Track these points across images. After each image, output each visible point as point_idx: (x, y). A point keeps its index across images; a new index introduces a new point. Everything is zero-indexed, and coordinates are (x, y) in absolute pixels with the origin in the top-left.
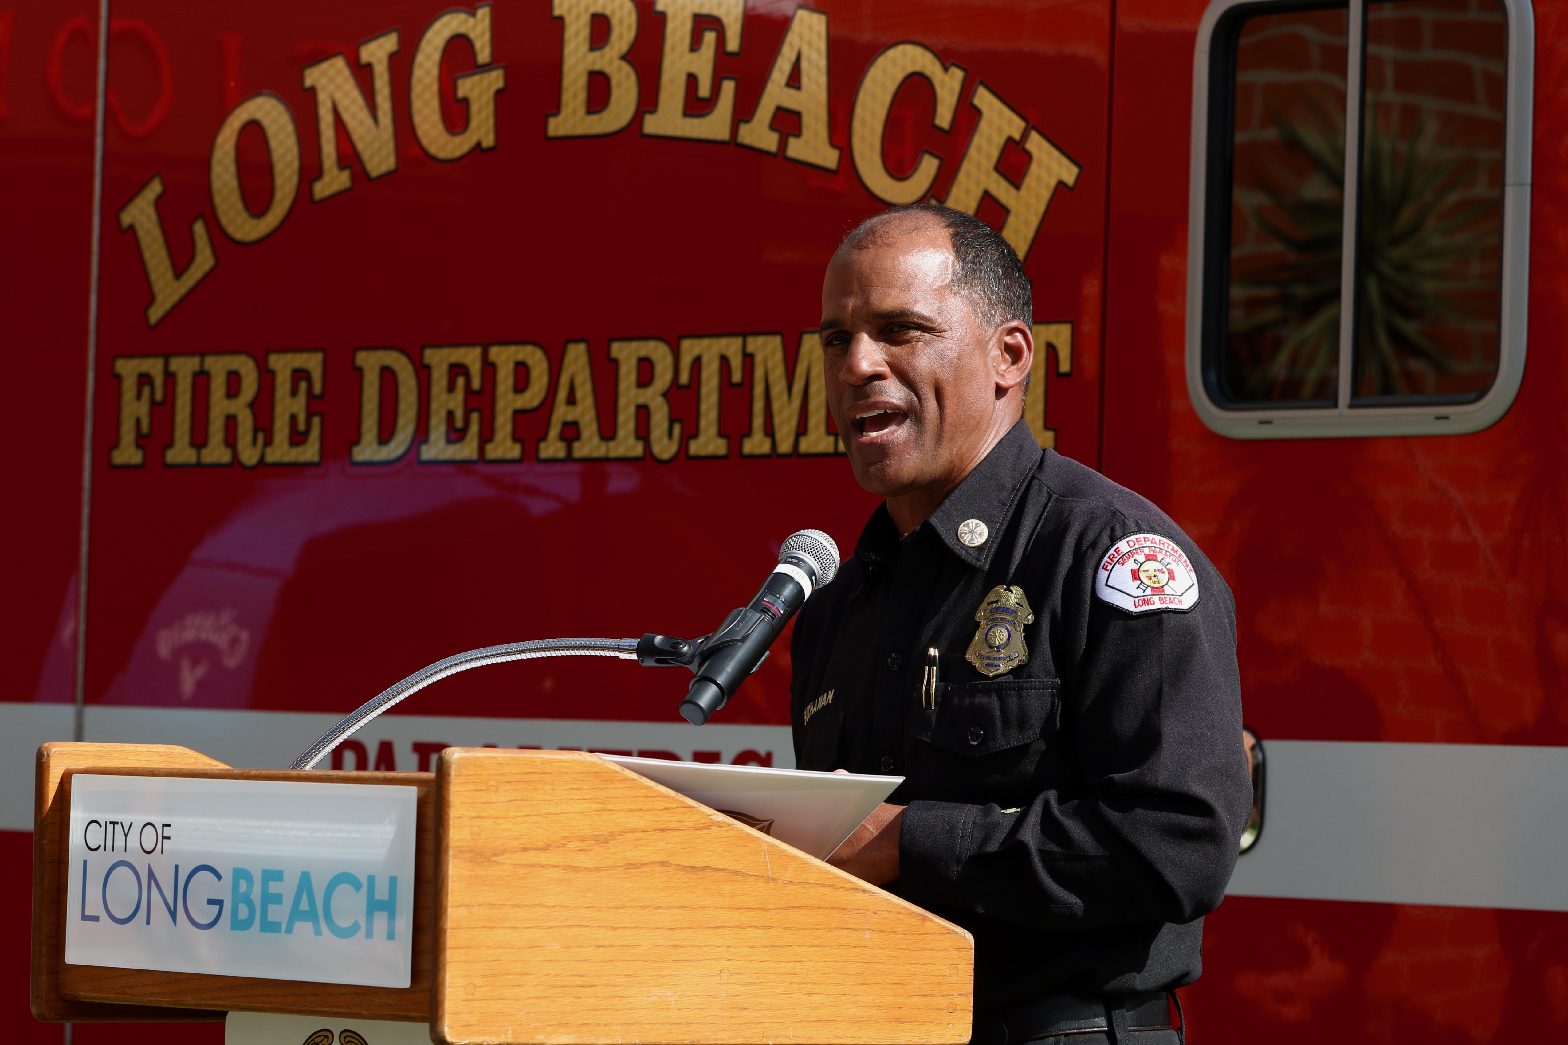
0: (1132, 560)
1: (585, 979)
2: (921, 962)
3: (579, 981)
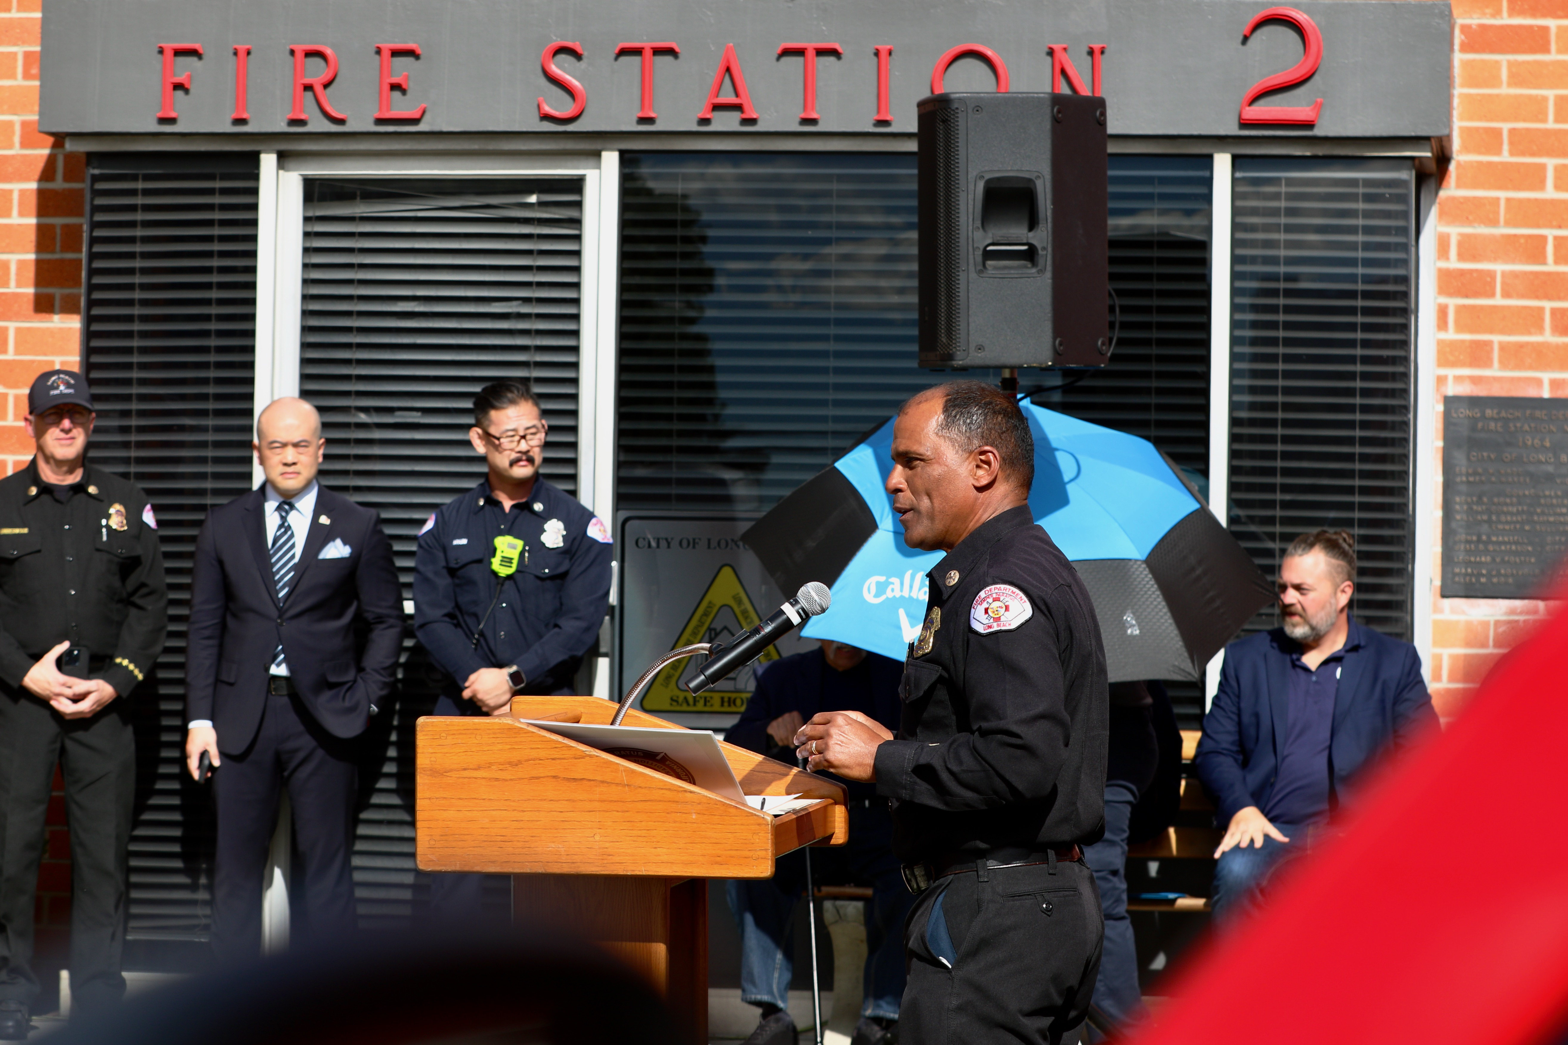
0: (986, 602)
1: (505, 838)
2: (733, 831)
3: (500, 838)
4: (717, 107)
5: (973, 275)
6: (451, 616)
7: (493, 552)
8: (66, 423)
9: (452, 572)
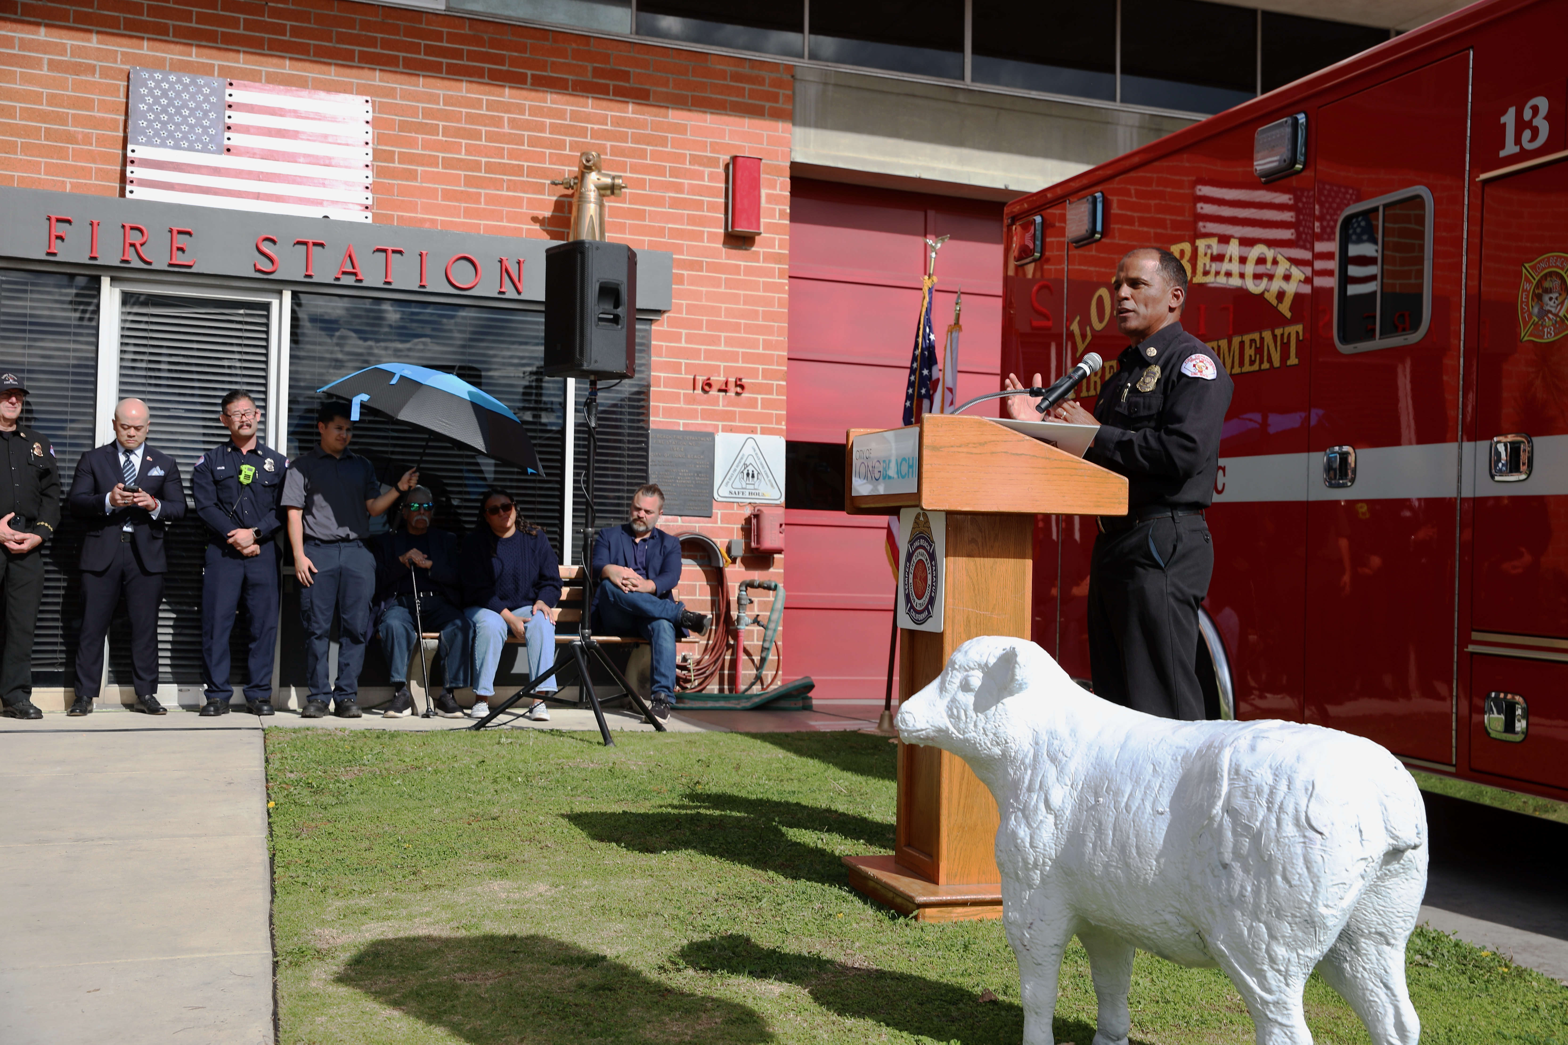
0: (1195, 361)
4: (344, 273)
5: (594, 327)
6: (216, 504)
7: (240, 472)
8: (14, 399)
9: (216, 482)
